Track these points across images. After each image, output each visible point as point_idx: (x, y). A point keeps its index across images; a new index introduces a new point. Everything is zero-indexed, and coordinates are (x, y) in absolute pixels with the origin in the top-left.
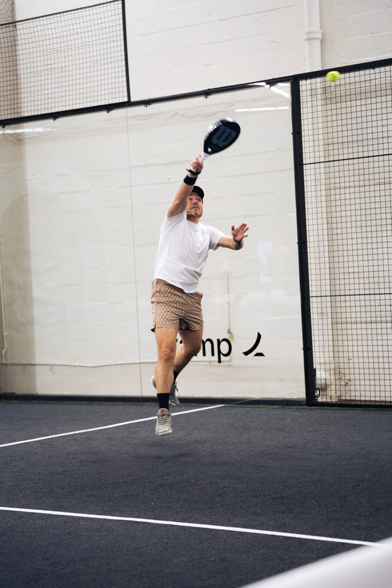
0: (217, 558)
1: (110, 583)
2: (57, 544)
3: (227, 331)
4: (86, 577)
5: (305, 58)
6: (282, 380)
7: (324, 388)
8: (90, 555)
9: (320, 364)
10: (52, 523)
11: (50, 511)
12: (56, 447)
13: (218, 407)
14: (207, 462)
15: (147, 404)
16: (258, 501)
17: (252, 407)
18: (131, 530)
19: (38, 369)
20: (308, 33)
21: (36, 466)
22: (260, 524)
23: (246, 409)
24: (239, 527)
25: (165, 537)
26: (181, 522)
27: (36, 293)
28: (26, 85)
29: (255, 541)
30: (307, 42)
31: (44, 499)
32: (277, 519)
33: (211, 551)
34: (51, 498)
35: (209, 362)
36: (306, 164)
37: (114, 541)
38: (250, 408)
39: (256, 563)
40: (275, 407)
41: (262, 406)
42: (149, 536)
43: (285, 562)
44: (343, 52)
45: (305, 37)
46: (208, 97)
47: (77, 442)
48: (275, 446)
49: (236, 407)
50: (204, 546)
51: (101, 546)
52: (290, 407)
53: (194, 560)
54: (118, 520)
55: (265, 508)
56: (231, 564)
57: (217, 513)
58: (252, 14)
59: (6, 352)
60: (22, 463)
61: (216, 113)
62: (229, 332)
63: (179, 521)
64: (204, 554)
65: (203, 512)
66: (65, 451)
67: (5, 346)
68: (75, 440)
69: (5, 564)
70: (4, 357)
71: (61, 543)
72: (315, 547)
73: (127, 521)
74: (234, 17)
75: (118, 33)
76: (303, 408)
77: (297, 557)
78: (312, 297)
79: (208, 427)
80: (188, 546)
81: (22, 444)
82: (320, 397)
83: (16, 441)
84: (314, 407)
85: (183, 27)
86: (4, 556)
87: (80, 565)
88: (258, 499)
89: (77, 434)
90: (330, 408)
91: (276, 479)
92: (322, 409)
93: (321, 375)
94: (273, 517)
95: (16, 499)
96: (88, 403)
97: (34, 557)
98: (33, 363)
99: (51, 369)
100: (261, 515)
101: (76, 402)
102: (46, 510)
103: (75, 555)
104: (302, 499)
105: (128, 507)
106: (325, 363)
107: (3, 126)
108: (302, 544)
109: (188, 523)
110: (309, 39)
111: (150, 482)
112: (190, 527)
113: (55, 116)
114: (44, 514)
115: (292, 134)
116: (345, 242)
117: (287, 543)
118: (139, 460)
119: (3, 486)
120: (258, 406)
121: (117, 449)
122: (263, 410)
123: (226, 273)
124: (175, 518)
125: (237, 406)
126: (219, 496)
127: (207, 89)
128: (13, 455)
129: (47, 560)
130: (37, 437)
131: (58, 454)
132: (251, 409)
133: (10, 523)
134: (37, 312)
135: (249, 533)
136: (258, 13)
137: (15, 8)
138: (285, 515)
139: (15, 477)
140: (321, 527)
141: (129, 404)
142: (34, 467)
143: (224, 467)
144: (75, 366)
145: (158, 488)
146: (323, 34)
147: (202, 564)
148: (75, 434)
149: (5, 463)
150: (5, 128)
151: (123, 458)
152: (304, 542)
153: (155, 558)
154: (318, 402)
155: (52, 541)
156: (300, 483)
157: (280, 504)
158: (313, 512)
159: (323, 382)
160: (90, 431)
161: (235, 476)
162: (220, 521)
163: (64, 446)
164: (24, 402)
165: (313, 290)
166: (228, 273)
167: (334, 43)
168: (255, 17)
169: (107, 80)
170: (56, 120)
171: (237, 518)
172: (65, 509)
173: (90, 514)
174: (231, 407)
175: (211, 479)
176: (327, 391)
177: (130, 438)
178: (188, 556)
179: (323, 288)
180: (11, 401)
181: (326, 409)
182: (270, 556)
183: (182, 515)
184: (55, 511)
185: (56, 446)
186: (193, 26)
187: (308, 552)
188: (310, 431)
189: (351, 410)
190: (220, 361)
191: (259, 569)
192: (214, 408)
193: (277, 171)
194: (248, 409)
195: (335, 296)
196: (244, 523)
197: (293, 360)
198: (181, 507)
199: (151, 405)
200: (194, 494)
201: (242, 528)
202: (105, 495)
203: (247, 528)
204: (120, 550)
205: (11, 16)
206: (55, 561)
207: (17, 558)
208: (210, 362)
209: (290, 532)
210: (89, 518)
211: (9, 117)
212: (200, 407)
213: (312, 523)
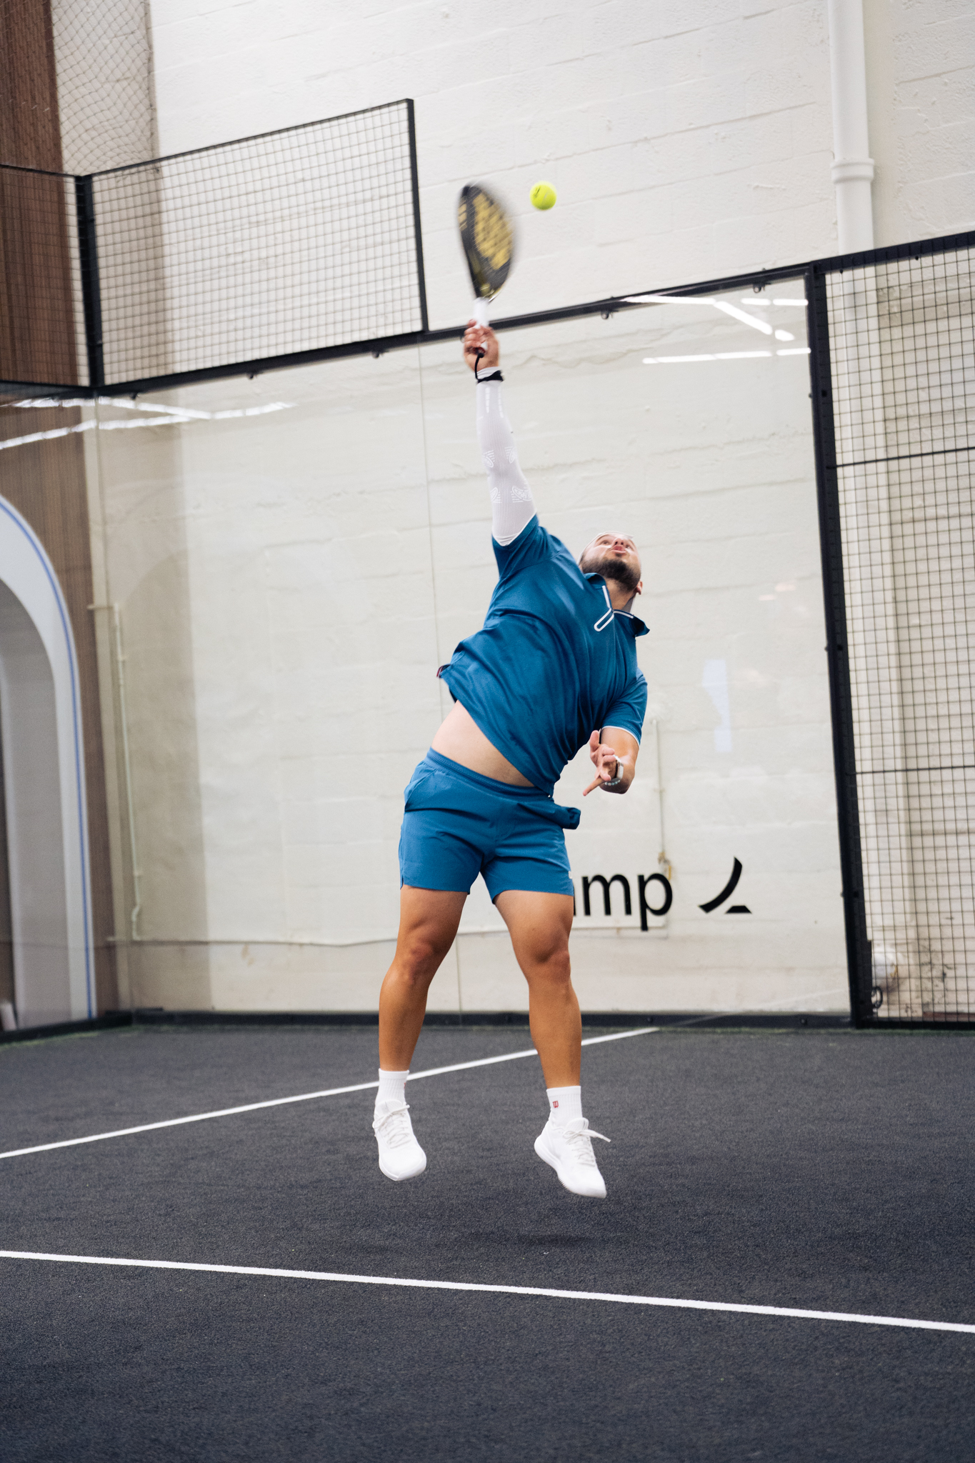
0: (732, 1377)
1: (486, 1436)
2: (338, 1348)
3: (656, 856)
4: (426, 1424)
5: (836, 223)
6: (790, 970)
7: (892, 986)
8: (424, 1373)
9: (884, 929)
10: (316, 1298)
11: (303, 1272)
12: (283, 1128)
13: (644, 1035)
14: (650, 1157)
15: (475, 1028)
16: (797, 1245)
17: (722, 1033)
18: (507, 1313)
19: (215, 954)
20: (843, 166)
21: (246, 1170)
22: (815, 1296)
23: (711, 1035)
24: (767, 1305)
25: (594, 1329)
26: (623, 1294)
27: (209, 777)
28: (184, 301)
29: (814, 1336)
30: (839, 188)
31: (283, 1244)
32: (852, 1284)
33: (713, 1362)
34: (298, 1242)
35: (615, 931)
36: (843, 465)
37: (474, 1340)
38: (717, 1033)
39: (830, 1387)
40: (776, 1031)
41: (747, 1029)
42: (555, 1327)
43: (902, 1385)
44: (923, 207)
45: (835, 175)
46: (610, 316)
47: (331, 1115)
48: (802, 1118)
49: (686, 1032)
50: (694, 1350)
51: (444, 1353)
52: (815, 1031)
53: (678, 1383)
54: (470, 1291)
55: (817, 1259)
56: (771, 1392)
57: (707, 1274)
58: (708, 126)
59: (139, 915)
60: (213, 1163)
61: (625, 354)
62: (663, 859)
63: (617, 1292)
64: (699, 1369)
65: (671, 1271)
66: (307, 1135)
67: (138, 900)
68: (324, 1111)
69: (224, 1394)
70: (134, 927)
71: (349, 1346)
72: (964, 1349)
73: (494, 1292)
74: (666, 135)
75: (399, 176)
76: (845, 1034)
77: (926, 1374)
78: (862, 773)
79: (632, 1078)
80: (655, 1350)
81: (203, 1121)
82: (884, 1006)
83: (186, 1114)
84: (871, 1031)
85: (547, 160)
86: (219, 1375)
87: (404, 1395)
88: (795, 1240)
89: (327, 1097)
90: (908, 1031)
91: (826, 1194)
92: (889, 1034)
93: (883, 956)
94: (843, 1280)
95: (218, 1246)
96: (335, 1028)
97: (289, 1377)
98: (202, 939)
99: (245, 953)
100: (812, 1275)
101: (306, 1027)
102: (293, 1269)
103: (388, 1371)
104: (901, 1237)
105: (488, 1260)
106: (895, 926)
107: (132, 395)
108: (930, 1342)
109: (640, 1295)
110: (843, 180)
111: (527, 1203)
112: (648, 1305)
113: (252, 368)
114: (291, 1278)
115: (810, 396)
116: (939, 644)
117: (895, 1341)
118: (488, 1154)
119: (179, 1216)
120: (736, 1030)
121: (429, 1130)
122: (751, 1040)
123: (655, 722)
124: (607, 1285)
125: (688, 1029)
126: (699, 1232)
127: (608, 297)
128: (186, 1145)
129: (324, 1383)
130: (234, 1106)
131: (293, 1142)
132: (722, 1036)
133: (215, 1300)
134: (211, 822)
135: (794, 1317)
136: (723, 123)
137: (157, 131)
138: (871, 1275)
139: (204, 1196)
140: (966, 1303)
141: (432, 1030)
142: (243, 1173)
143: (694, 1167)
144: (301, 945)
145: (548, 1217)
146: (876, 169)
147: (701, 1391)
148: (321, 1097)
149: (172, 1165)
150: (137, 399)
151: (448, 1149)
152: (936, 1338)
153: (583, 1379)
154: (878, 1018)
155: (326, 1340)
156: (886, 1201)
157: (851, 1251)
158: (936, 1267)
159: (891, 971)
160: (354, 1092)
161: (726, 1188)
162: (716, 1291)
163: (303, 1125)
164: (185, 1028)
165: (864, 758)
166: (658, 723)
167: (901, 187)
168: (716, 134)
169: (373, 284)
170: (255, 377)
171: (756, 1283)
172: (338, 1267)
173: (400, 1278)
174: (675, 1032)
175: (669, 1195)
176: (901, 993)
177: (453, 1105)
178: (659, 1373)
179: (889, 751)
180: (155, 1027)
181: (899, 1034)
182: (861, 1371)
183: (621, 1277)
184: (315, 1271)
185: (283, 1125)
186: (570, 156)
187: (952, 1362)
188: (876, 1085)
189: (962, 1035)
190: (644, 927)
191: (843, 1401)
192: (634, 1036)
193: (771, 484)
194: (716, 1037)
195: (918, 770)
196: (775, 1294)
197: (816, 922)
198: (615, 1261)
199: (484, 1030)
200: (636, 1229)
201: (775, 1306)
202: (426, 1235)
203: (788, 1307)
204: (493, 1360)
205: (149, 148)
206: (341, 1385)
207: (251, 1379)
208: (619, 929)
209: (893, 1316)
210: (401, 1286)
211: (146, 374)
212: (601, 1034)
213: (940, 1293)
